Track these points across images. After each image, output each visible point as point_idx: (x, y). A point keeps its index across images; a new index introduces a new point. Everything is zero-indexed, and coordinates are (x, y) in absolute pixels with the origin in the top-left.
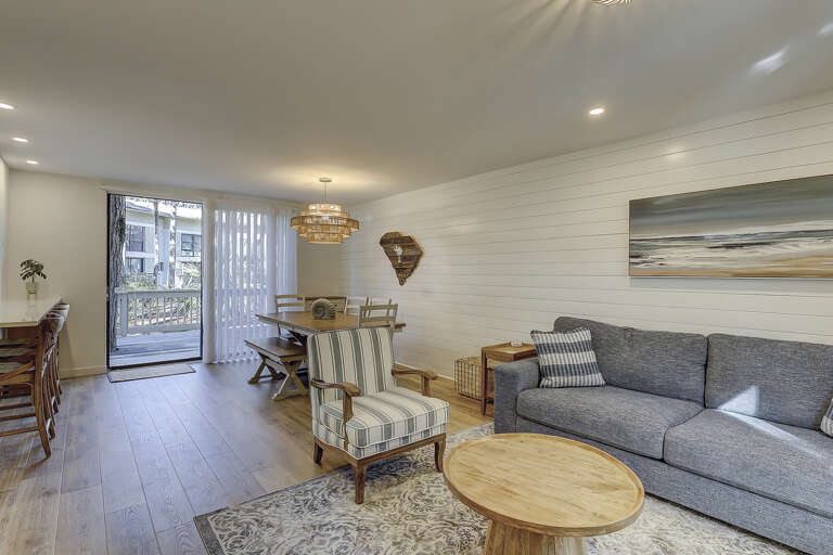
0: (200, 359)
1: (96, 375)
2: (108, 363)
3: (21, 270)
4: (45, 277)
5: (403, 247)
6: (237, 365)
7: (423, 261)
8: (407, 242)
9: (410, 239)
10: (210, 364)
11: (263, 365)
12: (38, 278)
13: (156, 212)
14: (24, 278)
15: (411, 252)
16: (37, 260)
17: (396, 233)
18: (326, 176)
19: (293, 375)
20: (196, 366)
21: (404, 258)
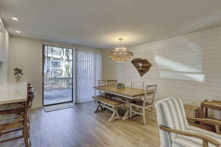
0: (72, 101)
1: (40, 109)
2: (43, 104)
3: (14, 72)
4: (22, 74)
5: (142, 63)
6: (84, 104)
7: (151, 68)
8: (145, 62)
9: (146, 60)
10: (76, 104)
11: (99, 105)
12: (20, 75)
13: (47, 56)
14: (15, 75)
15: (147, 65)
16: (20, 68)
17: (139, 59)
18: (121, 37)
19: (116, 111)
20: (71, 104)
21: (143, 67)
